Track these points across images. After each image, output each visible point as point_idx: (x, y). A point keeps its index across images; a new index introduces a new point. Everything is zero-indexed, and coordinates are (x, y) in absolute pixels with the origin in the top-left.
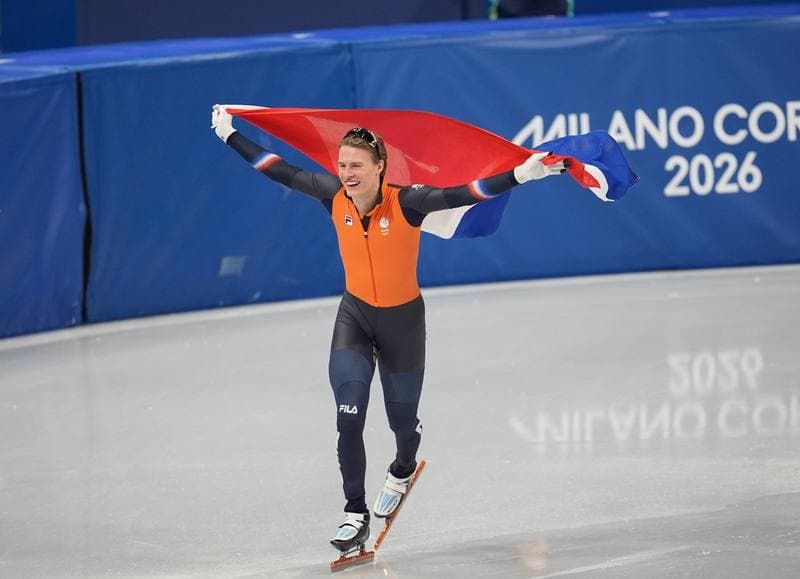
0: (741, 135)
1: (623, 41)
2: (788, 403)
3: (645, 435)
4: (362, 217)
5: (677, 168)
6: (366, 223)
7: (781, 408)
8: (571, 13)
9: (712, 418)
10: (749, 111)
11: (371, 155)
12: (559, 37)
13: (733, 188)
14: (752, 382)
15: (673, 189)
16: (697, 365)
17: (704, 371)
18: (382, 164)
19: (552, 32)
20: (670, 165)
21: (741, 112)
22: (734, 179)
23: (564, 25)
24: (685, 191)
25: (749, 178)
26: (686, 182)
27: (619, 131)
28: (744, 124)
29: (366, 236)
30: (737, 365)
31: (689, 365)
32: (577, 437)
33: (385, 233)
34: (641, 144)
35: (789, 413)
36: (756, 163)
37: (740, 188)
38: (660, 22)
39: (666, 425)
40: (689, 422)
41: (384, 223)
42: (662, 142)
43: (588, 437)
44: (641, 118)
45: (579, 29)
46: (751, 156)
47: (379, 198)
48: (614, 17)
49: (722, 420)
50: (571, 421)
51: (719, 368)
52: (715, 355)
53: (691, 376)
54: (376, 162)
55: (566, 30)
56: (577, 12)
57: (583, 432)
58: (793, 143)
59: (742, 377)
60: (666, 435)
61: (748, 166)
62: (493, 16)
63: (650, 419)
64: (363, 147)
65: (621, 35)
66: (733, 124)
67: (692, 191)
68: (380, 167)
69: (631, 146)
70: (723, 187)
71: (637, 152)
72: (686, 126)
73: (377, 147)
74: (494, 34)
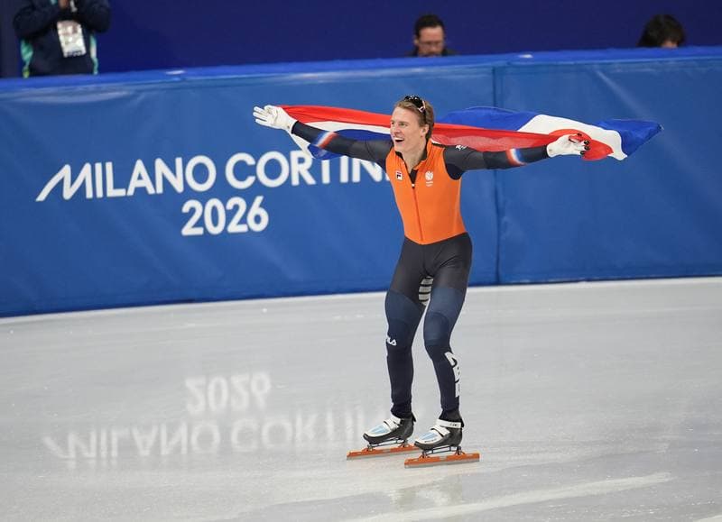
0: (250, 181)
1: (142, 97)
2: (293, 422)
3: (165, 452)
4: (410, 171)
5: (193, 211)
6: (413, 176)
7: (287, 425)
8: (96, 72)
9: (225, 435)
10: (257, 159)
11: (419, 118)
12: (86, 93)
13: (243, 228)
14: (261, 402)
15: (189, 230)
16: (212, 387)
17: (218, 394)
18: (427, 128)
19: (80, 88)
20: (186, 209)
21: (250, 160)
22: (243, 221)
23: (90, 82)
24: (199, 231)
25: (258, 219)
26: (200, 223)
27: (140, 178)
28: (252, 170)
29: (413, 188)
30: (248, 387)
31: (205, 389)
32: (104, 454)
33: (429, 184)
34: (160, 190)
35: (294, 430)
36: (262, 205)
37: (249, 229)
38: (177, 79)
39: (184, 441)
40: (205, 438)
41: (429, 176)
42: (179, 188)
43: (114, 453)
44: (160, 166)
45: (104, 86)
46: (259, 200)
47: (425, 155)
48: (134, 75)
49: (234, 438)
50: (98, 440)
51: (231, 390)
52: (228, 379)
53: (206, 398)
54: (421, 125)
55: (91, 87)
56: (101, 70)
57: (109, 449)
58: (295, 187)
59: (252, 398)
60: (184, 450)
61: (256, 209)
62: (26, 75)
63: (170, 436)
64: (413, 111)
65: (140, 91)
66: (242, 171)
67: (205, 230)
68: (424, 130)
69: (151, 191)
70: (234, 227)
71: (156, 195)
72: (200, 173)
73: (424, 112)
74: (26, 91)
